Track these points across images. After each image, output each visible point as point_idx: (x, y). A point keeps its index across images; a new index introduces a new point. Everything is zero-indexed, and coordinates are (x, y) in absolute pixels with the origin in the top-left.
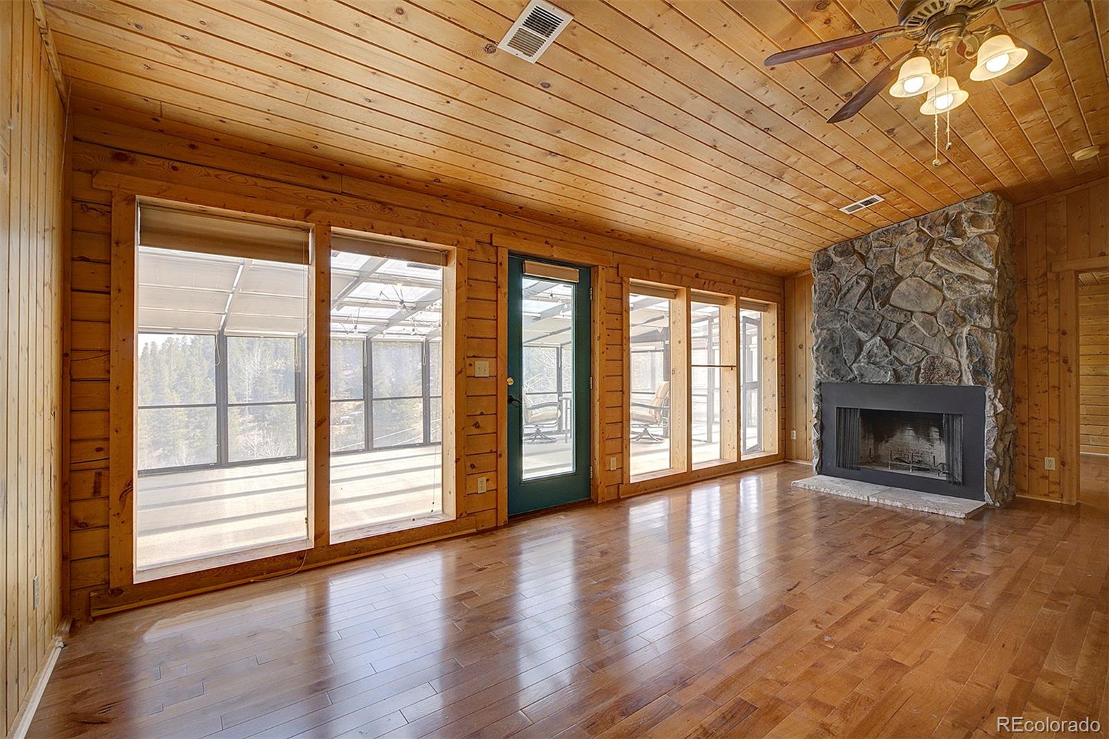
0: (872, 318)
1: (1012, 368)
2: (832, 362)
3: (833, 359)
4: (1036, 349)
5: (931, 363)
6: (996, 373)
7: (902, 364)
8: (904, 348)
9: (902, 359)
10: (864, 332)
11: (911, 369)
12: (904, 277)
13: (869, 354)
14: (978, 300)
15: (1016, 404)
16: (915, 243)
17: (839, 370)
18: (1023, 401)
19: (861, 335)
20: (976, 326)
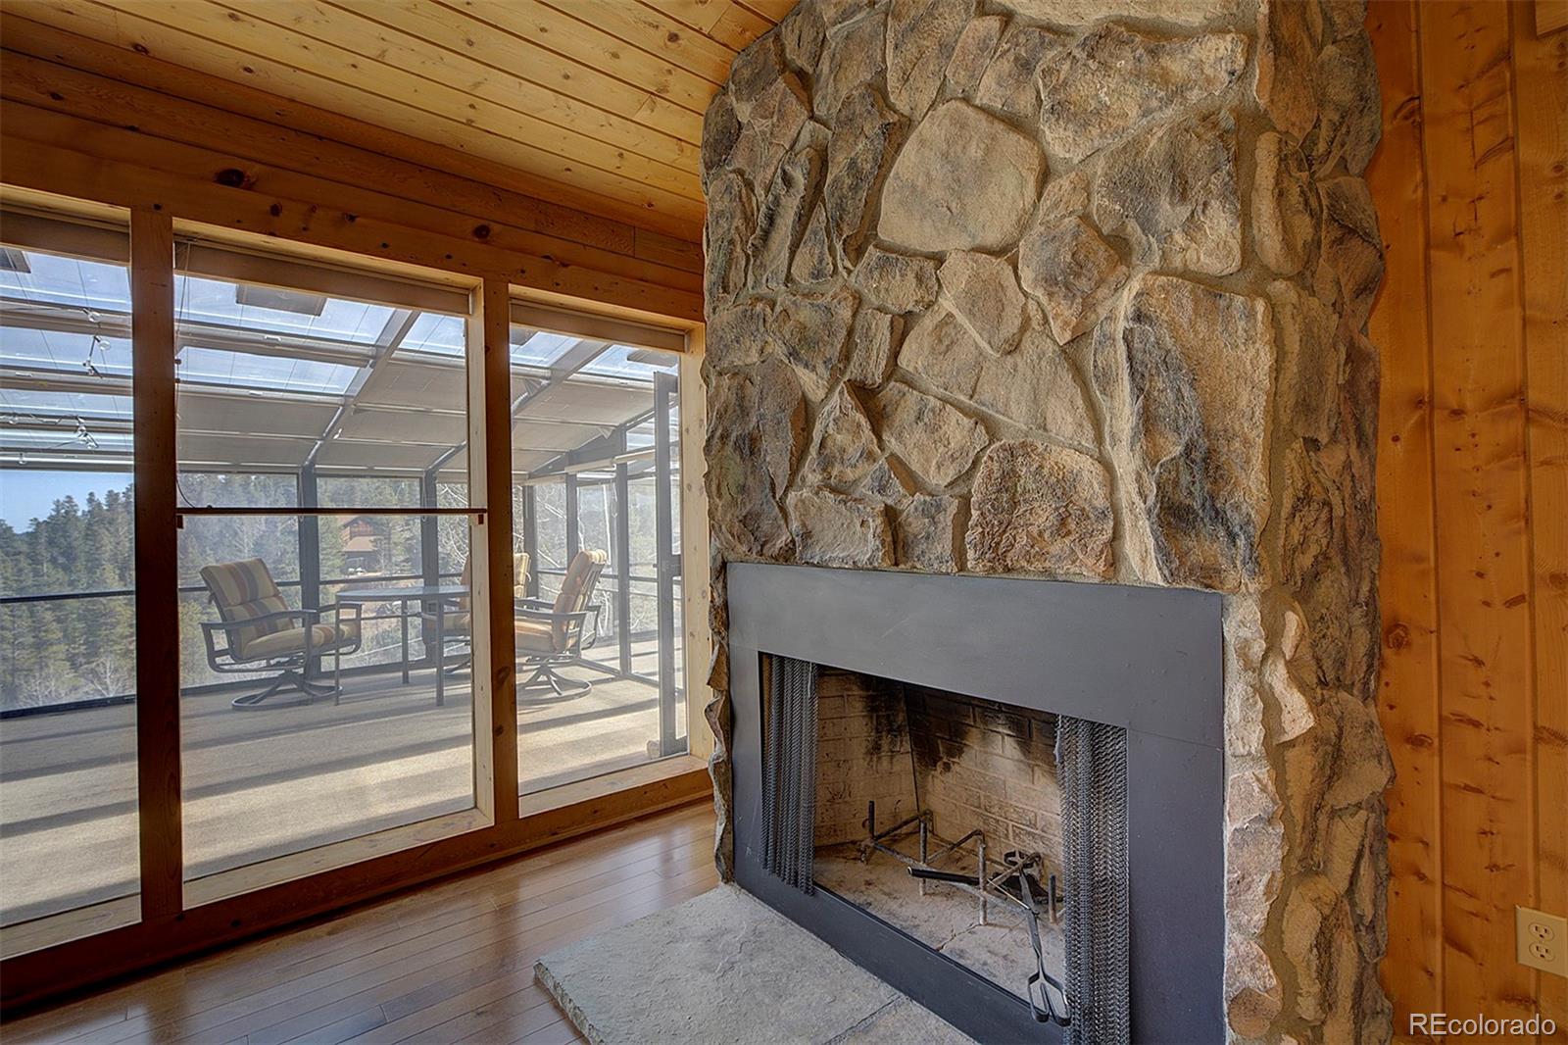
0: (831, 310)
1: (1364, 493)
2: (742, 487)
3: (745, 475)
4: (1469, 404)
5: (1003, 477)
6: (1272, 519)
7: (913, 483)
8: (921, 418)
9: (914, 463)
10: (811, 368)
11: (940, 508)
12: (916, 114)
13: (826, 453)
14: (1180, 130)
15: (1387, 652)
17: (758, 517)
18: (1414, 636)
19: (807, 381)
20: (1175, 273)
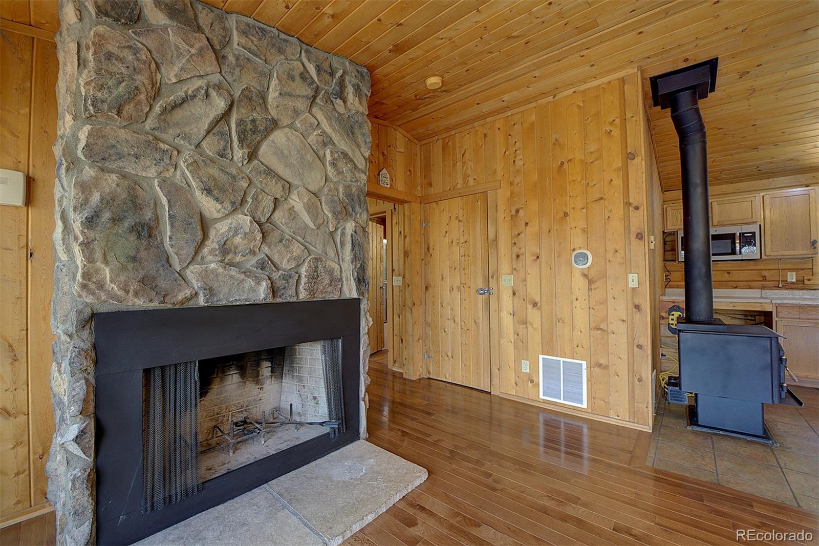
0: (234, 177)
2: (134, 259)
3: (138, 251)
5: (315, 267)
8: (280, 241)
9: (276, 258)
10: (217, 199)
11: (290, 277)
12: (280, 123)
13: (225, 249)
16: (298, 78)
17: (154, 278)
19: (209, 206)
